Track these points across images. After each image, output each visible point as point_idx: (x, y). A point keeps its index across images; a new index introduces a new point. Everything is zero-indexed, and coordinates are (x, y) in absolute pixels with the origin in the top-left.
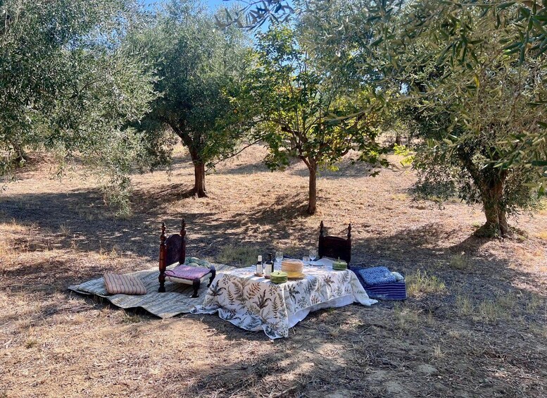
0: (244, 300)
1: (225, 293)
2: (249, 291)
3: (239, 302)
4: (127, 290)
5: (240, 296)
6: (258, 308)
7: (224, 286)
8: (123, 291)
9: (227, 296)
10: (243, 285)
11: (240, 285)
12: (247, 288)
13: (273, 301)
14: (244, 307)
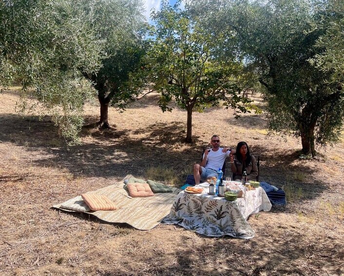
0: (201, 213)
1: (185, 208)
2: (207, 206)
3: (197, 214)
4: (104, 207)
5: (199, 210)
6: (215, 219)
7: (184, 202)
8: (102, 208)
9: (186, 210)
10: (201, 201)
11: (199, 202)
12: (205, 204)
13: (230, 213)
14: (200, 219)
